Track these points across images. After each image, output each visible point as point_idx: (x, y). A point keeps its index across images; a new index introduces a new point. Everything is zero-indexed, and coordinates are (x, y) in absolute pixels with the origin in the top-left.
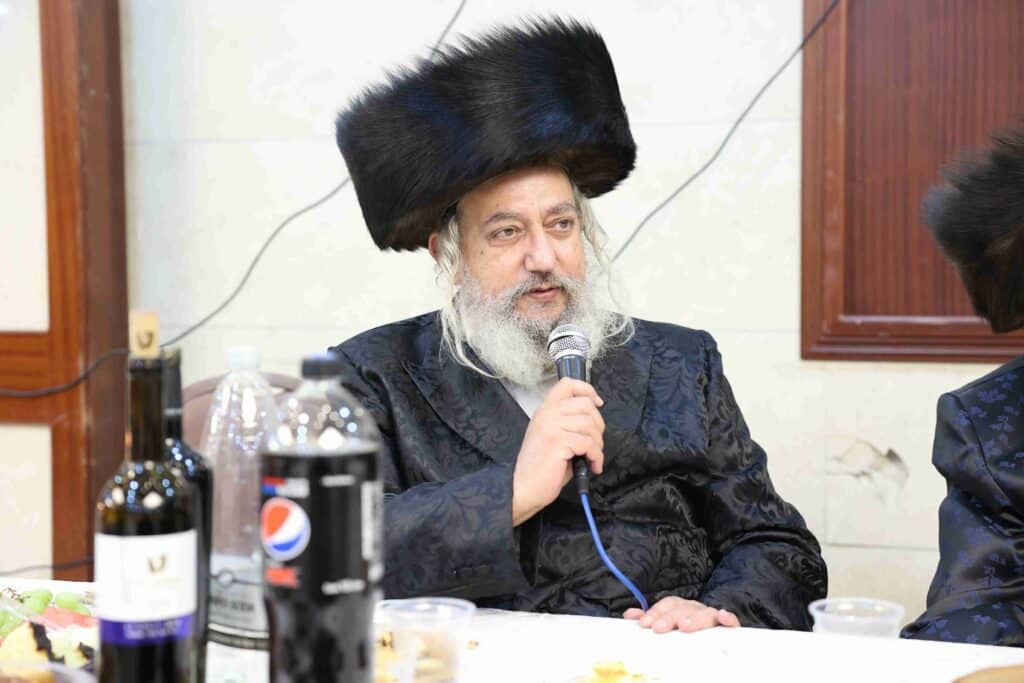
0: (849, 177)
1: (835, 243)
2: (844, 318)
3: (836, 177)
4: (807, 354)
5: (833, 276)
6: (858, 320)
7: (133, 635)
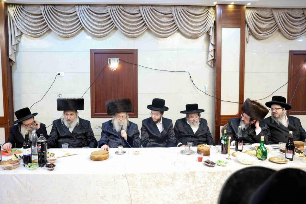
0: (95, 100)
1: (94, 106)
2: (95, 114)
3: (94, 100)
4: (91, 117)
5: (94, 109)
6: (96, 114)
7: (27, 156)
